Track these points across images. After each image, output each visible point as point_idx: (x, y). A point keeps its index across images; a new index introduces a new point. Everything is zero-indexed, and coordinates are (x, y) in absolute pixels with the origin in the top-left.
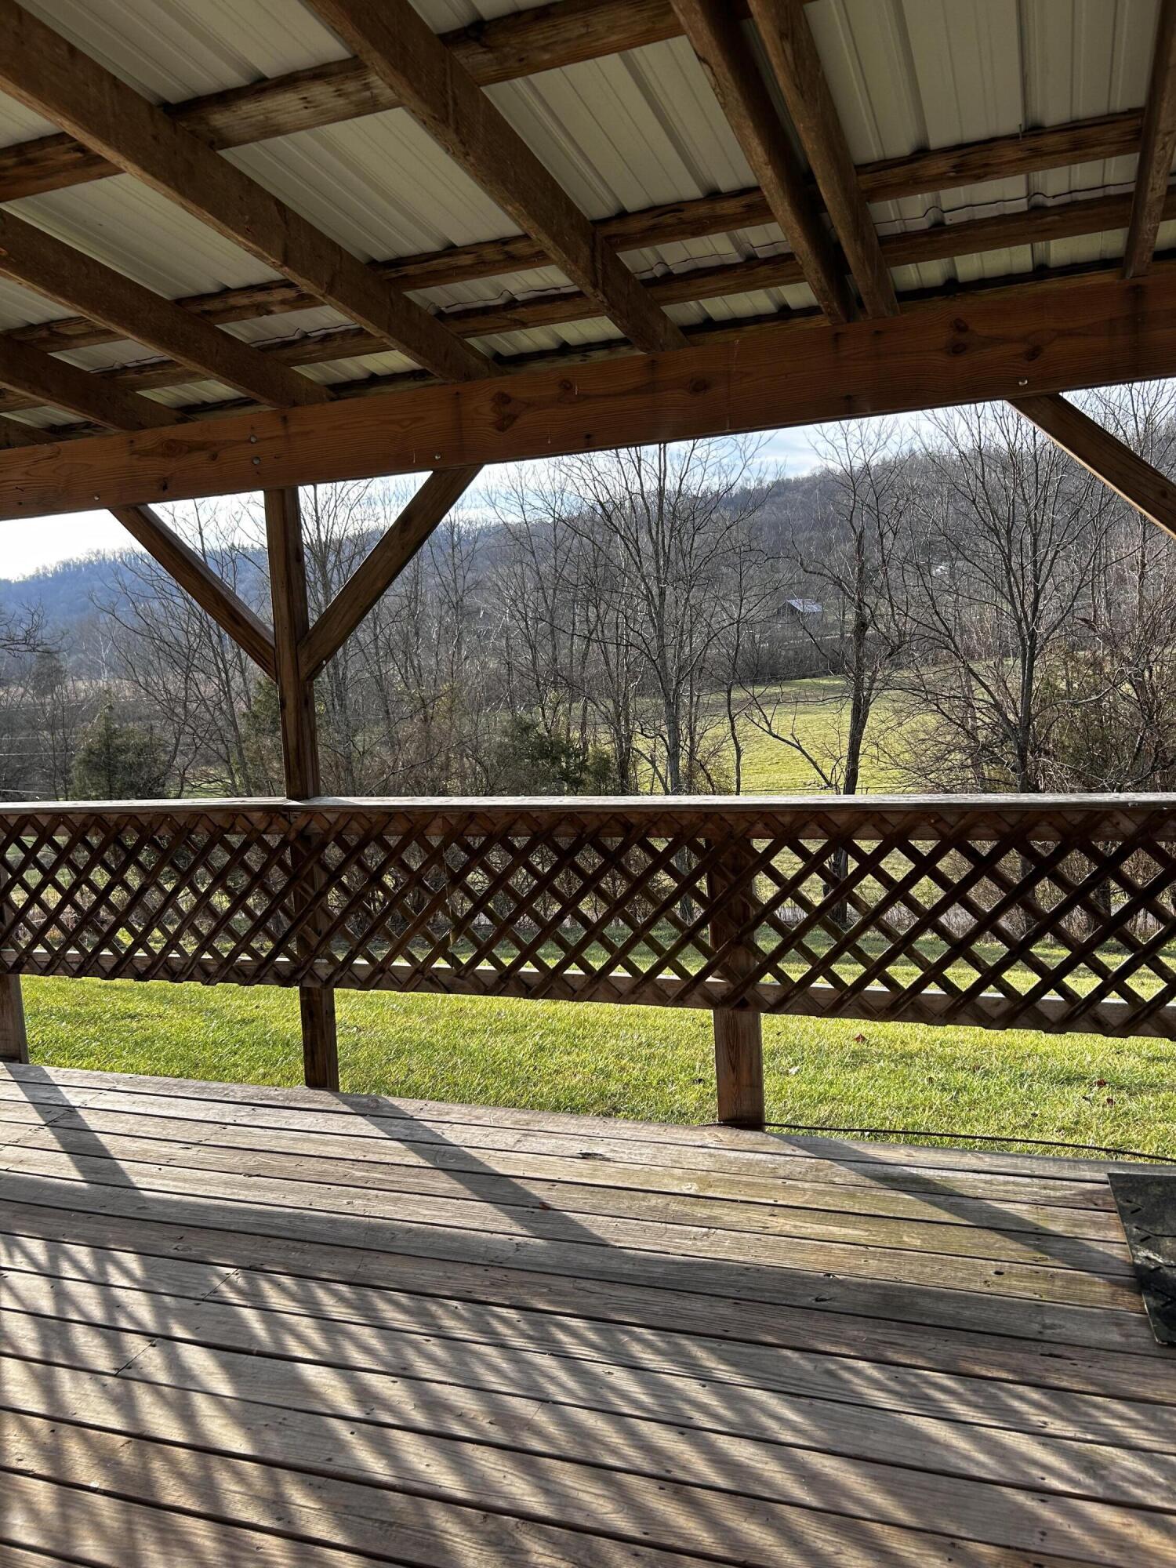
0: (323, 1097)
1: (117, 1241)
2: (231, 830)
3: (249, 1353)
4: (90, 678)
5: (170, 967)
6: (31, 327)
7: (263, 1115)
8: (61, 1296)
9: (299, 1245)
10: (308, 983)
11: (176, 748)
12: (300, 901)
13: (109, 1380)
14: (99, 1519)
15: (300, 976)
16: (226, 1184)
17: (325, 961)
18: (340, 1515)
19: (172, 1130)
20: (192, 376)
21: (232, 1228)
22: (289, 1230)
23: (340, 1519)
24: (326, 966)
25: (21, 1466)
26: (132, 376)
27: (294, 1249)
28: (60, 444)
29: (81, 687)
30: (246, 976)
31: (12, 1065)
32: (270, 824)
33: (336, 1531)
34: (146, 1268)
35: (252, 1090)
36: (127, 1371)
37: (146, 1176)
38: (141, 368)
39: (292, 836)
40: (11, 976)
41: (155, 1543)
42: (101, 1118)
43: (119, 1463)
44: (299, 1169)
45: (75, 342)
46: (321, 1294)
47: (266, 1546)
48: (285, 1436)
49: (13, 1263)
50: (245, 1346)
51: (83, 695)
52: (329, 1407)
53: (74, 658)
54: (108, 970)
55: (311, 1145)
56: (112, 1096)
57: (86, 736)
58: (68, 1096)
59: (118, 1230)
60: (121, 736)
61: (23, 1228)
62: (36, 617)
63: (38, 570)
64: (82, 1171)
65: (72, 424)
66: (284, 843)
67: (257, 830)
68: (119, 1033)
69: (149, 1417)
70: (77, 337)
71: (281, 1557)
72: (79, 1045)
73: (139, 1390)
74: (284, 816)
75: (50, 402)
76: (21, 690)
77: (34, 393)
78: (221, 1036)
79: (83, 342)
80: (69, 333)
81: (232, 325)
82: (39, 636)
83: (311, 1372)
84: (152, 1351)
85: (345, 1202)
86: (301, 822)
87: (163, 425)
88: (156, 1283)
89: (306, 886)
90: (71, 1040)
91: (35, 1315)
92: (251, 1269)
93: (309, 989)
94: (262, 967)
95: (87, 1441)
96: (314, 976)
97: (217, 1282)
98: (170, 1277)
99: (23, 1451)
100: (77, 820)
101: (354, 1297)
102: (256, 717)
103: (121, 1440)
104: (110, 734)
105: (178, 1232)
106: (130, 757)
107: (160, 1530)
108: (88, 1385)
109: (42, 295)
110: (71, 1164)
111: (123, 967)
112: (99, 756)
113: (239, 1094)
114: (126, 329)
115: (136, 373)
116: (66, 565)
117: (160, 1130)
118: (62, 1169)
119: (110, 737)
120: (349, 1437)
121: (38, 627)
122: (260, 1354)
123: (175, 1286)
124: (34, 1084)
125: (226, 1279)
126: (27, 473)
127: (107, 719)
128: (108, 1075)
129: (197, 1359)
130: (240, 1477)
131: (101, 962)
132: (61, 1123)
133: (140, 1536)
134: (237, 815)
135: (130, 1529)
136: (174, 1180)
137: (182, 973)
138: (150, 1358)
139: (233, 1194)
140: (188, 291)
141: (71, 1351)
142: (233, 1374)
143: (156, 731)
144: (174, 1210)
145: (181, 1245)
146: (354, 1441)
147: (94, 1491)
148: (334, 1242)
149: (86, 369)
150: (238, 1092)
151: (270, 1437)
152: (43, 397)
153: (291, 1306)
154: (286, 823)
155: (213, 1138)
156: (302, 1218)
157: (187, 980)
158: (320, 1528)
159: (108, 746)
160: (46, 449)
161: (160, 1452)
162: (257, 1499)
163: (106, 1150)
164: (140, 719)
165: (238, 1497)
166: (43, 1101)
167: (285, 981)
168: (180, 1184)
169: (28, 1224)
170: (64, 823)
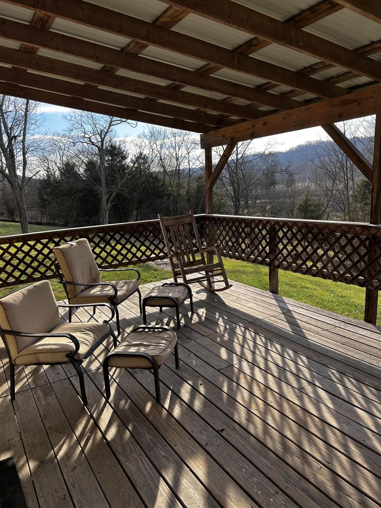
0: (370, 326)
1: (301, 352)
2: (349, 232)
3: (339, 398)
4: (303, 182)
5: (323, 274)
6: (305, 68)
7: (349, 327)
8: (284, 362)
9: (358, 371)
10: (369, 287)
11: (327, 206)
12: (370, 259)
13: (296, 390)
14: (291, 427)
15: (367, 284)
16: (335, 345)
17: (377, 281)
18: (367, 459)
19: (319, 324)
20: (355, 76)
21: (336, 359)
22: (354, 365)
23: (366, 460)
24: (377, 283)
25: (271, 404)
26: (335, 79)
27: (356, 371)
28: (308, 106)
29: (299, 185)
30: (348, 281)
31: (274, 294)
32: (363, 232)
33: (365, 463)
34: (309, 362)
35: (346, 318)
36: (301, 389)
37: (310, 336)
38: (338, 76)
39: (370, 236)
40: (276, 269)
41: (307, 441)
42: (298, 315)
43: (298, 414)
44: (360, 347)
45: (318, 71)
46: (365, 388)
47: (341, 457)
48: (349, 427)
49: (272, 349)
50: (338, 395)
51: (300, 188)
52: (366, 425)
53: (298, 176)
54: (304, 272)
55: (364, 340)
56: (301, 310)
57: (300, 200)
58: (289, 307)
59: (301, 349)
60: (310, 201)
61: (275, 340)
62: (289, 163)
63: (291, 149)
64: (292, 329)
65: (312, 99)
66: (366, 239)
67: (358, 233)
68: (302, 292)
69: (307, 405)
70: (319, 69)
71: (346, 462)
72: (291, 294)
73: (305, 397)
74: (368, 229)
75: (308, 92)
76: (282, 186)
77: (303, 90)
78: (334, 299)
79: (321, 70)
80: (317, 68)
81: (373, 55)
82: (290, 169)
83: (360, 412)
84: (309, 386)
85: (376, 362)
86: (374, 232)
87: (342, 95)
88: (311, 368)
89: (373, 254)
90: (288, 291)
91: (277, 365)
92: (341, 373)
93: (369, 289)
94: (353, 279)
95: (289, 404)
96: (372, 285)
97: (330, 373)
98: (316, 367)
99: (272, 401)
100: (300, 225)
101: (377, 393)
102: (356, 196)
103: (299, 408)
104: (307, 200)
105: (319, 355)
106: (312, 208)
107: (309, 438)
108: (290, 390)
109: (312, 56)
110: (289, 326)
111: (308, 271)
112: (303, 207)
113: (341, 318)
114: (336, 63)
115: (336, 78)
116: (299, 146)
117: (315, 323)
118: (286, 327)
119: (307, 201)
120: (372, 436)
121: (289, 166)
122: (342, 399)
123: (317, 370)
124: (280, 301)
125: (333, 373)
126: (297, 116)
127: (307, 195)
128: (300, 303)
129: (322, 393)
130: (334, 434)
131: (302, 269)
132: (287, 314)
133: (302, 437)
134: (351, 228)
135: (300, 434)
136: (319, 339)
137: (327, 276)
138: (309, 389)
139: (337, 348)
140: (359, 45)
141: (286, 378)
142: (334, 403)
143: (321, 200)
144: (318, 348)
145: (319, 359)
146: (373, 438)
147: (290, 419)
148: (371, 374)
149: (320, 79)
150: (341, 317)
151: (344, 425)
152: (306, 90)
153: (354, 389)
154: (368, 231)
155: (332, 329)
156: (360, 363)
157: (328, 279)
158: (360, 460)
159: (306, 204)
160: (304, 108)
161: (310, 416)
162: (339, 442)
163: (299, 325)
164: (316, 196)
165: (333, 439)
166: (282, 306)
167: (361, 285)
168: (320, 341)
169: (276, 339)
170: (296, 226)
